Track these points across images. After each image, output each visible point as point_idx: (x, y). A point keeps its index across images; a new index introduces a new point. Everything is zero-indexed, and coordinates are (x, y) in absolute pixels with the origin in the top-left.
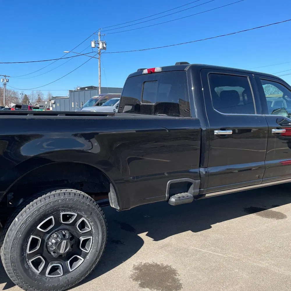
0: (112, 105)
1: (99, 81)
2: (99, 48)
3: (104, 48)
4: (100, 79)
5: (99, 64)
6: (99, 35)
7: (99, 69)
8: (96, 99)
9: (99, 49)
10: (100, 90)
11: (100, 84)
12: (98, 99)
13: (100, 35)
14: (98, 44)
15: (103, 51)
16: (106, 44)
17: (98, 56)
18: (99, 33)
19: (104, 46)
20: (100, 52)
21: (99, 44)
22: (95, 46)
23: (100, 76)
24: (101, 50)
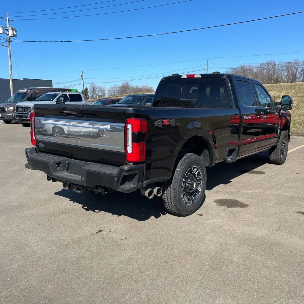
0: (51, 100)
1: (10, 72)
2: (8, 35)
3: (14, 36)
4: (11, 69)
5: (9, 53)
6: (7, 21)
7: (9, 58)
8: (25, 92)
9: (8, 37)
10: (11, 82)
11: (11, 76)
12: (27, 93)
13: (9, 20)
14: (6, 31)
15: (14, 38)
16: (16, 31)
17: (7, 44)
18: (7, 18)
19: (15, 33)
20: (9, 40)
21: (8, 30)
22: (4, 32)
23: (11, 67)
24: (11, 37)
